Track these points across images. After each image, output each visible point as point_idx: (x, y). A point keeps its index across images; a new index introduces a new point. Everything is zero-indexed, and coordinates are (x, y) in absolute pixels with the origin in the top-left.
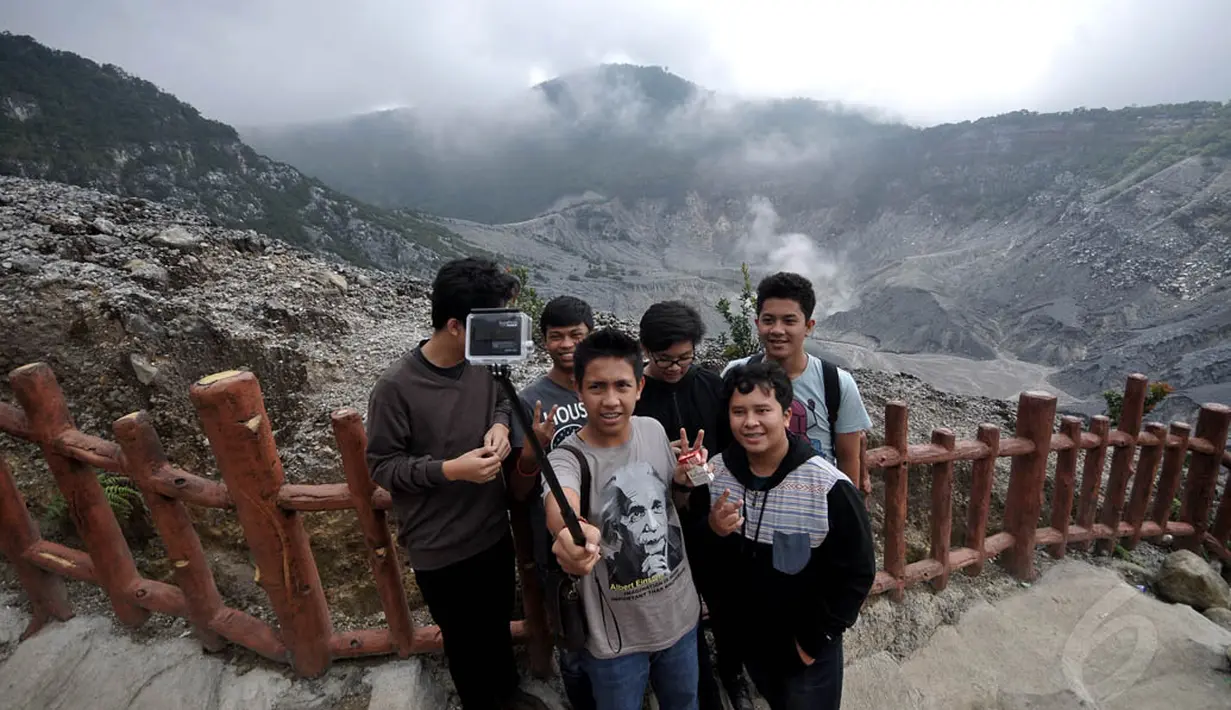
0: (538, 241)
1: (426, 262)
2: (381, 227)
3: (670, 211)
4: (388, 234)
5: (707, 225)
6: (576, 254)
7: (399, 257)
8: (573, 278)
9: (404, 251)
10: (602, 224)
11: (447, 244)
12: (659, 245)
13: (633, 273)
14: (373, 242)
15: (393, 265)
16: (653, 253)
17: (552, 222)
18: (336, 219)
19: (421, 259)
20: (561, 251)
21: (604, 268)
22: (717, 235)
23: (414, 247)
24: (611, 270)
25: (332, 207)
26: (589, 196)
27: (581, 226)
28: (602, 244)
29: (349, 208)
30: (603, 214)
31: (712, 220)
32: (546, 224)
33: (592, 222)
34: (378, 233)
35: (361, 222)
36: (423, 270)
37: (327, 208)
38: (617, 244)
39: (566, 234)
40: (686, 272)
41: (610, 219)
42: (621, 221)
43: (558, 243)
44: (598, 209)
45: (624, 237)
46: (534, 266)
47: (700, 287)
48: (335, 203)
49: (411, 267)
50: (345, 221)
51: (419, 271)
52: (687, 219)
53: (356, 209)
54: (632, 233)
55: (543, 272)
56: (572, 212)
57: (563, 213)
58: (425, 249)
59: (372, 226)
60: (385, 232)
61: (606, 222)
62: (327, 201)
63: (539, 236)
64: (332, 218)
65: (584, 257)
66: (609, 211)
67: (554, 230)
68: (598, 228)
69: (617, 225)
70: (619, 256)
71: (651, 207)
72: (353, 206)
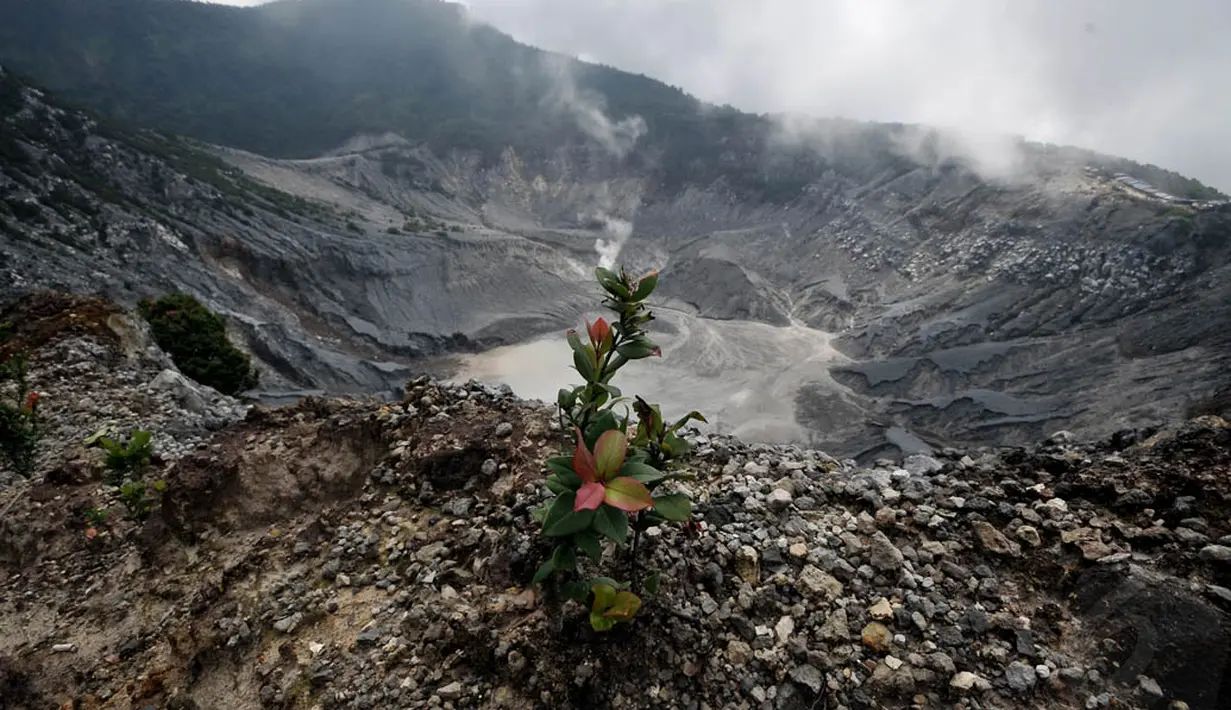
0: (338, 185)
1: (204, 200)
2: (134, 150)
3: (485, 165)
4: (147, 160)
5: (524, 184)
6: (385, 203)
7: (166, 191)
8: (393, 231)
9: (173, 184)
10: (412, 172)
11: (231, 180)
12: (476, 200)
13: (455, 229)
14: (125, 169)
15: (159, 201)
16: (470, 208)
17: (352, 163)
18: (66, 134)
19: (197, 195)
20: (367, 199)
21: (422, 222)
22: (535, 195)
23: (185, 180)
24: (431, 226)
25: (58, 117)
26: (389, 138)
27: (388, 171)
28: (413, 194)
29: (84, 120)
30: (412, 161)
31: (529, 179)
32: (345, 165)
33: (399, 169)
34: (131, 158)
35: (104, 141)
36: (202, 211)
37: (50, 117)
38: (430, 195)
39: (370, 178)
40: (509, 232)
41: (422, 167)
42: (432, 170)
43: (362, 188)
44: (406, 154)
45: (436, 188)
46: (343, 214)
47: (528, 248)
48: (62, 112)
49: (184, 205)
50: (80, 138)
51: (197, 210)
52: (504, 176)
53: (93, 123)
54: (446, 185)
55: (356, 221)
56: (376, 154)
57: (364, 153)
58: (201, 184)
59: (120, 147)
60: (142, 157)
61: (417, 170)
62: (49, 108)
63: (339, 178)
64: (58, 132)
65: (396, 207)
66: (419, 157)
67: (356, 174)
68: (408, 175)
69: (428, 174)
70: (435, 209)
71: (464, 159)
72: (90, 119)
